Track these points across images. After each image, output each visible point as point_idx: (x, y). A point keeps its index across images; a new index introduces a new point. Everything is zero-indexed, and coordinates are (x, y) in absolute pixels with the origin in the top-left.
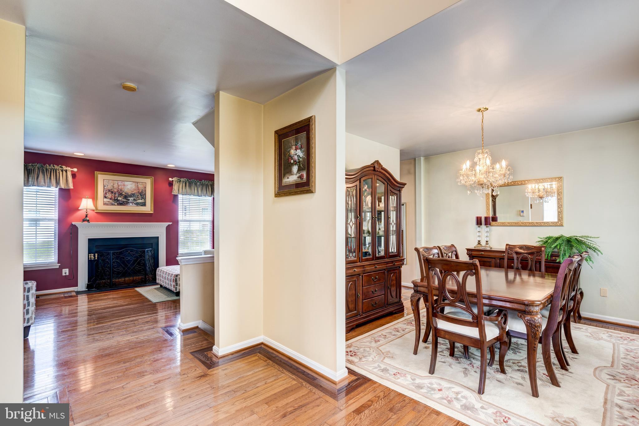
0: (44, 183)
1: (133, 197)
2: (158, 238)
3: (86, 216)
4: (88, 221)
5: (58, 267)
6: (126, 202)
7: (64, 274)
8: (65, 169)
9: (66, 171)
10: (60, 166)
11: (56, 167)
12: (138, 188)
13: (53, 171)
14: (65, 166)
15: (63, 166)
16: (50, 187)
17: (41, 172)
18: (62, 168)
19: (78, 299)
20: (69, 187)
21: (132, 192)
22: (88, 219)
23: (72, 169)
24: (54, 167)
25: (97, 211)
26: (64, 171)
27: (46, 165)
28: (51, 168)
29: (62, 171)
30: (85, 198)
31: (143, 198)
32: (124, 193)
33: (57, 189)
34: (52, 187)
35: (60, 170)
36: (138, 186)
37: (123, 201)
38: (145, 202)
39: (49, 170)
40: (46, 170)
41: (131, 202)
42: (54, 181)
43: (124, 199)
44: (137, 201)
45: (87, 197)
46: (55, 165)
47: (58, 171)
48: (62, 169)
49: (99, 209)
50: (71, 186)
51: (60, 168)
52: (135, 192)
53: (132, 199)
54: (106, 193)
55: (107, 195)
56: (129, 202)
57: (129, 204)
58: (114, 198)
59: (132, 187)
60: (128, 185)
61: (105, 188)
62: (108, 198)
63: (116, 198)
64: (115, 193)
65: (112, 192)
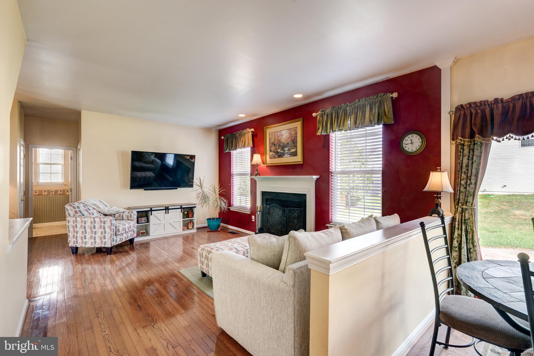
1: (288, 147)
2: (305, 195)
3: (257, 171)
5: (250, 213)
6: (283, 153)
7: (252, 220)
12: (291, 135)
17: (240, 137)
18: (247, 130)
21: (287, 141)
23: (251, 130)
26: (248, 133)
27: (242, 131)
31: (295, 147)
32: (281, 144)
36: (291, 133)
37: (281, 153)
38: (296, 151)
39: (243, 134)
41: (287, 153)
43: (281, 150)
44: (291, 151)
49: (267, 163)
50: (251, 145)
52: (289, 140)
53: (287, 149)
54: (271, 147)
55: (271, 149)
56: (285, 154)
57: (285, 155)
58: (275, 150)
59: (287, 136)
60: (284, 135)
61: (271, 141)
62: (272, 151)
63: (277, 151)
64: (276, 146)
65: (274, 144)
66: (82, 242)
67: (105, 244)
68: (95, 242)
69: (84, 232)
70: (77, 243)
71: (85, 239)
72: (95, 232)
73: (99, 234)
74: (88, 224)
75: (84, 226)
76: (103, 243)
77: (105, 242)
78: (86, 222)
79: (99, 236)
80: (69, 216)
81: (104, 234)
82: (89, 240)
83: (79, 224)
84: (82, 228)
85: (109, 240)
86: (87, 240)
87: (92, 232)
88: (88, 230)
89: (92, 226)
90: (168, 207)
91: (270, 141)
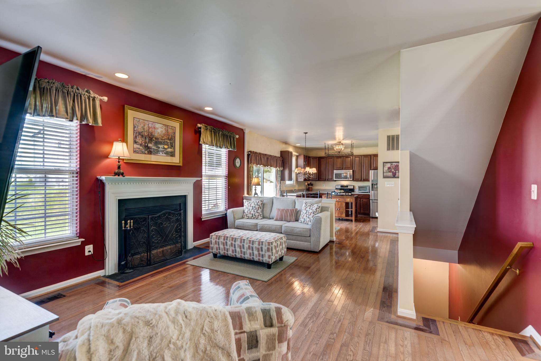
1: (163, 144)
2: (186, 197)
3: (119, 167)
5: (79, 244)
6: (157, 150)
7: (86, 254)
8: (92, 95)
9: (94, 98)
10: (86, 90)
11: (81, 90)
12: (168, 133)
15: (90, 92)
17: (60, 96)
21: (162, 137)
23: (100, 97)
24: (78, 90)
25: (127, 161)
26: (90, 97)
28: (74, 91)
31: (172, 147)
32: (154, 139)
35: (86, 96)
36: (168, 130)
37: (154, 149)
38: (175, 152)
41: (162, 151)
43: (154, 145)
44: (167, 150)
47: (83, 98)
48: (88, 94)
50: (99, 124)
52: (165, 138)
53: (162, 147)
54: (136, 137)
55: (137, 140)
56: (159, 151)
57: (159, 153)
58: (144, 144)
59: (162, 131)
60: (158, 129)
61: (136, 129)
62: (138, 143)
63: (146, 145)
64: (145, 138)
65: (142, 135)
91: (134, 128)
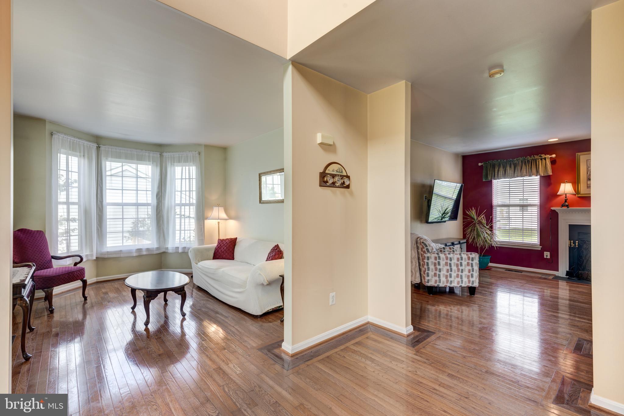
0: (526, 174)
3: (566, 201)
4: (567, 206)
5: (540, 249)
7: (545, 257)
8: (544, 157)
9: (545, 159)
10: (540, 155)
11: (536, 157)
13: (534, 161)
14: (544, 155)
15: (542, 155)
16: (531, 176)
17: (524, 164)
18: (541, 156)
19: (558, 284)
20: (548, 174)
22: (567, 204)
23: (550, 156)
24: (534, 157)
25: (579, 195)
26: (543, 159)
27: (528, 157)
28: (531, 159)
29: (541, 159)
30: (564, 182)
33: (539, 177)
34: (533, 176)
35: (540, 159)
39: (530, 161)
40: (528, 161)
42: (534, 170)
45: (566, 182)
46: (535, 156)
47: (537, 161)
48: (541, 158)
49: (581, 193)
50: (550, 173)
51: (540, 157)
66: (447, 281)
67: (473, 284)
68: (462, 281)
69: (450, 270)
70: (440, 282)
71: (450, 278)
72: (462, 270)
73: (466, 273)
74: (454, 261)
75: (450, 263)
76: (471, 282)
77: (473, 282)
78: (451, 259)
79: (466, 274)
80: (428, 252)
81: (471, 273)
82: (455, 278)
83: (443, 260)
84: (448, 266)
85: (476, 279)
86: (452, 279)
87: (458, 270)
88: (454, 268)
89: (459, 263)
90: (454, 243)
